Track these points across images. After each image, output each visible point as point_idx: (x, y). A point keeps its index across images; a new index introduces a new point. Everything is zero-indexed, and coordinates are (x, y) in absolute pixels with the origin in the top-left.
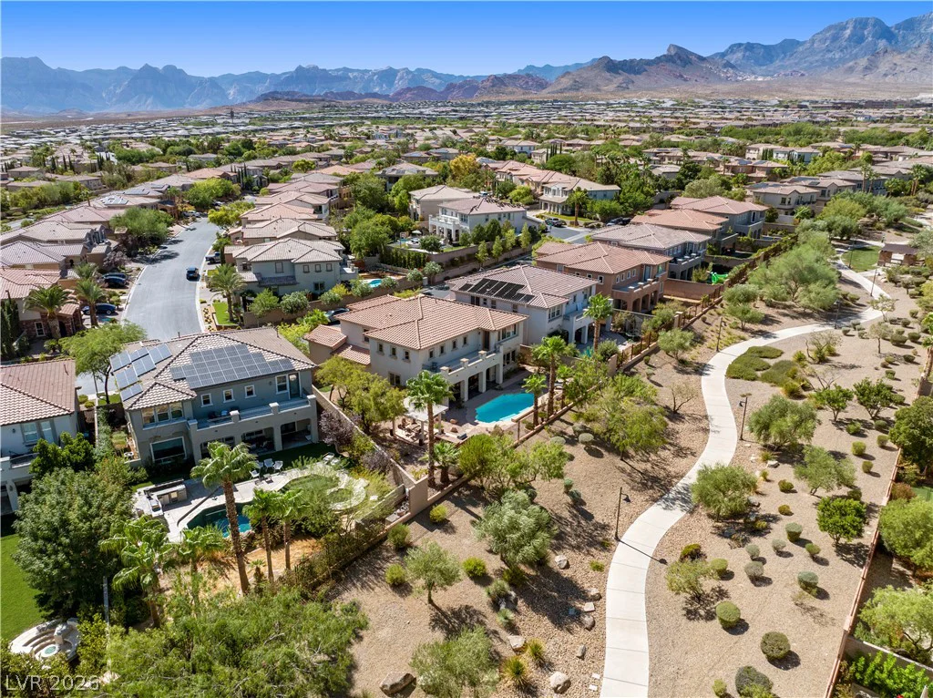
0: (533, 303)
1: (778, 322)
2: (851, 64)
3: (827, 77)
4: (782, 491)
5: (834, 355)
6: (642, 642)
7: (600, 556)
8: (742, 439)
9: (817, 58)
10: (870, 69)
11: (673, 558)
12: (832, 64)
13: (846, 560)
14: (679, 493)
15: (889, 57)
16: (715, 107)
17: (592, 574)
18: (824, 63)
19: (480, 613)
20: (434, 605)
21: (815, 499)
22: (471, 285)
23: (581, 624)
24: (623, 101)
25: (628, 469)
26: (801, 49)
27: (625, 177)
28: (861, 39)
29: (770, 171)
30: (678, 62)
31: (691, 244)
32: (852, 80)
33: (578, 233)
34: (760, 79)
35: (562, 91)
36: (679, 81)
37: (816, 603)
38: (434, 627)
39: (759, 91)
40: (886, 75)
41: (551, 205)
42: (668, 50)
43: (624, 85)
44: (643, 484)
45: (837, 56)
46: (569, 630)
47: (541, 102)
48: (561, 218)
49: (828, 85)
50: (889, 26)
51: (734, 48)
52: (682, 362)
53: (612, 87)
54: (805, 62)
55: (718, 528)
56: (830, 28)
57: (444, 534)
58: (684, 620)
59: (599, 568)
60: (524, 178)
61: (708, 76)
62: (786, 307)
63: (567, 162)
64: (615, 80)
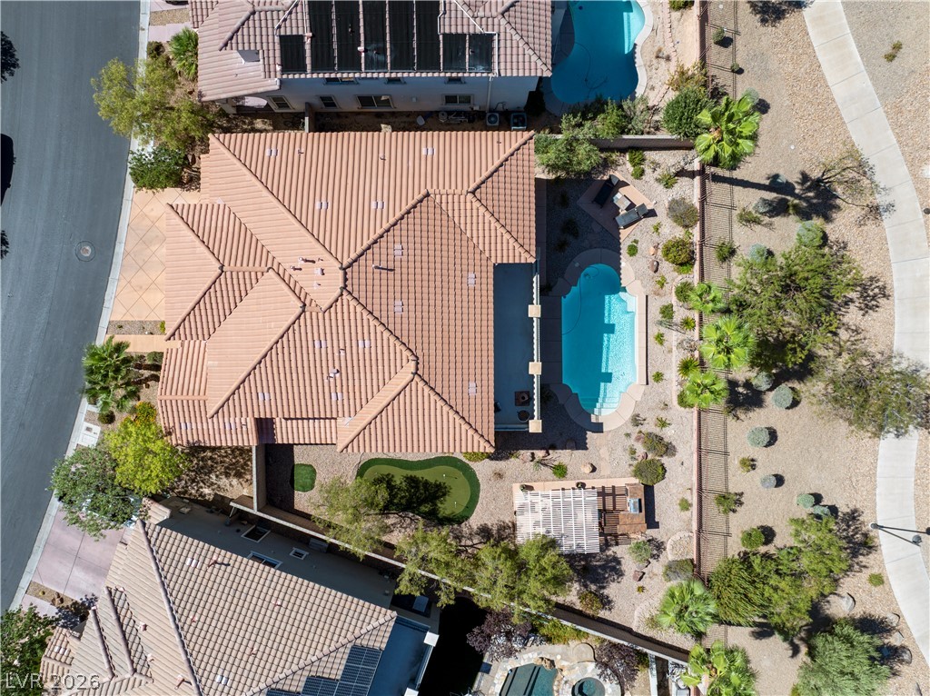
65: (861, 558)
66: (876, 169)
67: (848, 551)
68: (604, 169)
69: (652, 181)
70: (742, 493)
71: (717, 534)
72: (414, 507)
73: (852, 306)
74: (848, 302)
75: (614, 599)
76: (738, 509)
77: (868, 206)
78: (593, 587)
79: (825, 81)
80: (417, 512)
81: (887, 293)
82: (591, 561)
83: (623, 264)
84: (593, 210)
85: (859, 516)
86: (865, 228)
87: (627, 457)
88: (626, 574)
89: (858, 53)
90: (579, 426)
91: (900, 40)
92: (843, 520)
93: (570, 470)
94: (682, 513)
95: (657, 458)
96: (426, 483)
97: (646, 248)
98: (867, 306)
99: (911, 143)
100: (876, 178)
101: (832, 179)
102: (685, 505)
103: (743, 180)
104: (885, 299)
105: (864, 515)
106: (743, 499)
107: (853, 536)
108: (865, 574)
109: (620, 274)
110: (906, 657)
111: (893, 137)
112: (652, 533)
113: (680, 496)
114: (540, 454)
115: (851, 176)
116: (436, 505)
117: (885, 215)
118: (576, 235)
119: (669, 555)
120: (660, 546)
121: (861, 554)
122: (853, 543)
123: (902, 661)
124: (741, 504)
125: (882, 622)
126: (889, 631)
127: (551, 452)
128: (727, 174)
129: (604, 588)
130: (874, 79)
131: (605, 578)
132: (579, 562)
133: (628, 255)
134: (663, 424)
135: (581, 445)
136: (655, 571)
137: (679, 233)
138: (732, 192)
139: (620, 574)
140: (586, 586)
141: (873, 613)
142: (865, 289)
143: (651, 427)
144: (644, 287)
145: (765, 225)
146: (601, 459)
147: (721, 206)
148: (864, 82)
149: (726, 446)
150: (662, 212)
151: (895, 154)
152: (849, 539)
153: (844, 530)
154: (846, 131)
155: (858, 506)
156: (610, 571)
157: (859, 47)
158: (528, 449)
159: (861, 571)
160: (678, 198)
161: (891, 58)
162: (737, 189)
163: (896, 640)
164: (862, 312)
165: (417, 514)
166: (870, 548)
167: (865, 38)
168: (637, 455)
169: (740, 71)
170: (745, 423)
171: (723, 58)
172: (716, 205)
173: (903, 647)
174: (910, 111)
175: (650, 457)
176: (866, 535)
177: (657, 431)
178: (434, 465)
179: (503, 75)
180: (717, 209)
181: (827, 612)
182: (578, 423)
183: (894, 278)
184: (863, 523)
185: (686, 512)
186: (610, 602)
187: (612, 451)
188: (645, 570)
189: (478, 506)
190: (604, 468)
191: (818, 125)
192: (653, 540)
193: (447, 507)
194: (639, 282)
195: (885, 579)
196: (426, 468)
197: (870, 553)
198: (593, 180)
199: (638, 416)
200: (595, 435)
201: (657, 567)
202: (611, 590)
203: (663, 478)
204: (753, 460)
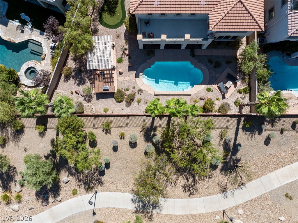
7: (81, 190)
17: (70, 192)
46: (38, 199)
59: (75, 193)
65: (83, 186)
66: (241, 190)
67: (86, 181)
68: (241, 78)
69: (237, 97)
70: (110, 134)
71: (94, 124)
72: (106, 3)
73: (186, 181)
74: (187, 179)
75: (68, 83)
76: (104, 132)
77: (226, 187)
78: (73, 74)
79: (277, 169)
80: (104, 4)
81: (191, 196)
82: (84, 73)
83: (203, 86)
84: (225, 74)
85: (101, 185)
86: (217, 186)
87: (126, 87)
88: (79, 87)
89: (288, 182)
90: (138, 68)
91: (294, 200)
92: (99, 178)
93: (120, 64)
94: (103, 110)
95: (125, 100)
96: (115, 8)
97: (210, 95)
98: (186, 187)
99: (252, 204)
100: (238, 190)
101: (237, 172)
102: (106, 110)
103: (238, 133)
104: (188, 195)
105: (101, 187)
106: (108, 134)
107: (93, 182)
108: (77, 187)
109: (199, 85)
110: (44, 204)
111: (254, 197)
112: (95, 97)
113: (110, 109)
114: (127, 52)
115: (239, 180)
116: (107, 11)
117: (223, 194)
118: (215, 67)
119: (85, 104)
120: (89, 101)
121: (85, 186)
122: (89, 183)
123: (42, 202)
124: (106, 134)
125: (58, 194)
126: (54, 197)
127: (128, 57)
128: (241, 126)
129: (73, 78)
130: (278, 189)
131: (77, 79)
132: (84, 68)
133: (207, 88)
134: (139, 102)
135: (131, 69)
136: (79, 99)
137: (217, 108)
138: (233, 129)
139: (79, 85)
140: (74, 71)
141: (62, 191)
142: (192, 186)
143: (137, 96)
144: (194, 95)
145: (219, 143)
146: (125, 77)
147: (227, 124)
148: (277, 185)
149: (130, 127)
150: (225, 101)
151: (247, 198)
152: (91, 181)
153: (95, 179)
154: (257, 178)
155: (104, 185)
156: (80, 81)
157: (291, 183)
158: (129, 48)
159: (78, 185)
160: (231, 107)
161: (286, 196)
162: (235, 130)
163: (51, 200)
164: (183, 185)
165: (103, 5)
166: (88, 190)
167: (295, 185)
168: (126, 91)
169: (282, 132)
170: (139, 135)
171: (287, 125)
172: (228, 122)
173: (48, 203)
174: (265, 204)
175: (126, 97)
176: (93, 188)
177: (136, 99)
178: (123, 11)
179: (289, 16)
180: (226, 122)
181: (62, 171)
182: (139, 68)
183: (197, 199)
184: (98, 187)
185: (103, 111)
186: (67, 81)
187: (128, 81)
188: (80, 95)
189: (106, 28)
190: (121, 78)
191: (259, 166)
192: (92, 98)
193: (106, 16)
194: (196, 92)
195: (75, 196)
196: (122, 8)
197: (86, 190)
198: (237, 74)
199: (142, 92)
200: (134, 75)
201: (81, 99)
202: (72, 81)
203: (117, 102)
204: (124, 138)
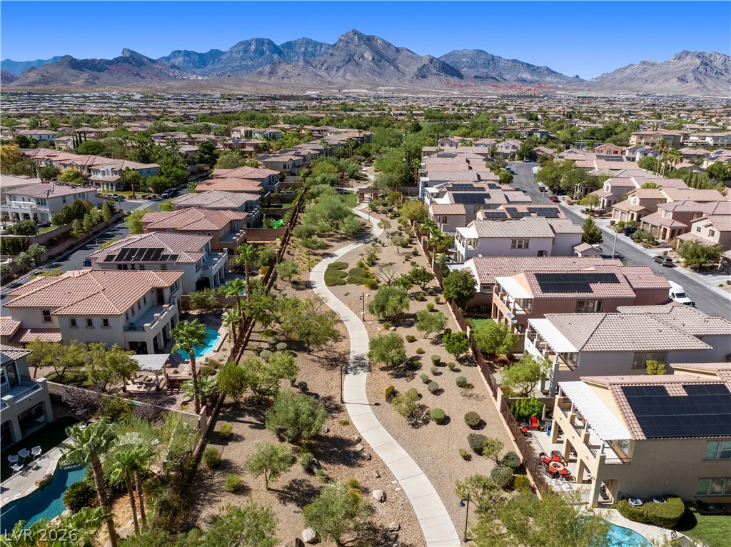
0: (180, 260)
1: (332, 246)
2: (260, 69)
3: (246, 78)
4: (410, 342)
5: (377, 259)
6: (402, 452)
7: (341, 417)
8: (364, 321)
9: (237, 64)
10: (273, 74)
11: (382, 399)
12: (248, 69)
13: (466, 365)
14: (354, 363)
15: (283, 66)
16: (177, 99)
17: (345, 428)
18: (242, 68)
19: (304, 481)
20: (272, 490)
21: (430, 341)
22: (115, 256)
23: (363, 458)
24: (97, 94)
25: (316, 359)
26: (224, 57)
27: (157, 156)
28: (262, 53)
29: (256, 146)
30: (134, 63)
31: (251, 201)
32: (263, 80)
33: (141, 204)
34: (200, 78)
35: (31, 84)
36: (138, 78)
37: (471, 392)
38: (284, 503)
39: (203, 87)
40: (283, 78)
41: (103, 184)
42: (123, 53)
43: (91, 80)
44: (331, 365)
45: (249, 64)
46: (359, 466)
47: (15, 94)
48: (120, 194)
49: (249, 84)
50: (278, 45)
51: (176, 53)
52: (295, 283)
53: (80, 82)
54: (229, 67)
55: (392, 374)
56: (241, 43)
57: (237, 444)
58: (414, 430)
59: (346, 423)
60: (67, 162)
61: (160, 75)
62: (330, 236)
63: (98, 147)
64: (82, 76)
121: (334, 413)
184: (335, 401)
197: (340, 412)
